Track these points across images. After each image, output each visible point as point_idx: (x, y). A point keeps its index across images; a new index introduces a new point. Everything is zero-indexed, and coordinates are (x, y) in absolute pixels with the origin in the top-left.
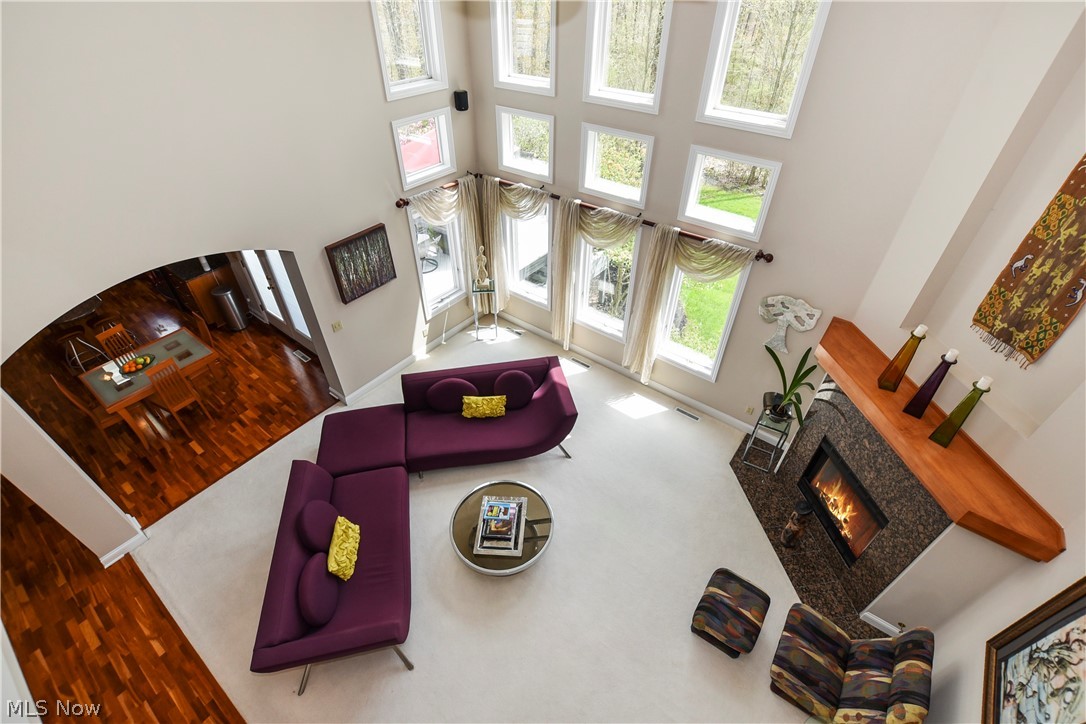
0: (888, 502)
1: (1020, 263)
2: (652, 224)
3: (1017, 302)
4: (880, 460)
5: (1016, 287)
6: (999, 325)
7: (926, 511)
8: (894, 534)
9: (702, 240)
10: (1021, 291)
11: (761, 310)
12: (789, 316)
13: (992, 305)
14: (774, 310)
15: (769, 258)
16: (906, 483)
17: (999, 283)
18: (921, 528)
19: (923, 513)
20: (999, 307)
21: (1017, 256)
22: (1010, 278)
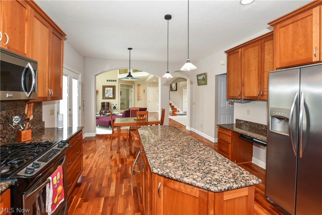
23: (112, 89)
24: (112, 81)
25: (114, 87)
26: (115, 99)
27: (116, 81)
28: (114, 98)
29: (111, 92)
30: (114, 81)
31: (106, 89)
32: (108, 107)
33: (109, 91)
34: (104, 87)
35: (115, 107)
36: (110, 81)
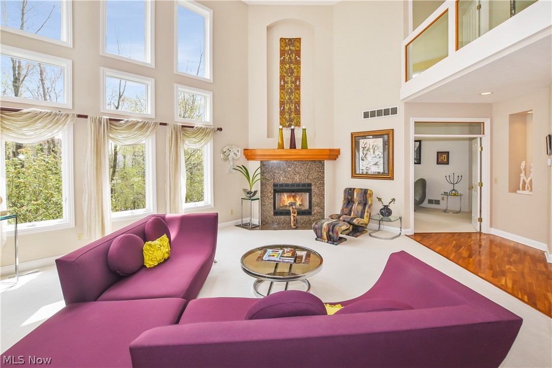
0: (307, 178)
1: (282, 108)
2: (165, 124)
3: (287, 117)
4: (297, 169)
5: (285, 113)
6: (287, 124)
7: (318, 168)
8: (315, 185)
9: (193, 127)
10: (286, 113)
11: (222, 156)
12: (232, 154)
13: (282, 121)
14: (227, 154)
15: (220, 129)
16: (308, 167)
17: (280, 115)
18: (320, 174)
19: (317, 169)
20: (284, 120)
21: (280, 108)
22: (282, 113)
23: (379, 142)
24: (379, 113)
25: (387, 137)
26: (392, 178)
27: (394, 111)
28: (388, 174)
29: (377, 153)
30: (386, 112)
31: (362, 142)
32: (365, 204)
33: (372, 151)
34: (356, 139)
35: (386, 207)
36: (373, 114)
